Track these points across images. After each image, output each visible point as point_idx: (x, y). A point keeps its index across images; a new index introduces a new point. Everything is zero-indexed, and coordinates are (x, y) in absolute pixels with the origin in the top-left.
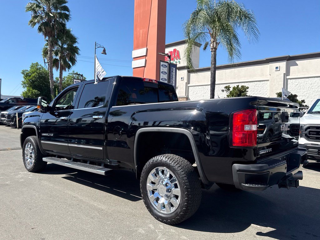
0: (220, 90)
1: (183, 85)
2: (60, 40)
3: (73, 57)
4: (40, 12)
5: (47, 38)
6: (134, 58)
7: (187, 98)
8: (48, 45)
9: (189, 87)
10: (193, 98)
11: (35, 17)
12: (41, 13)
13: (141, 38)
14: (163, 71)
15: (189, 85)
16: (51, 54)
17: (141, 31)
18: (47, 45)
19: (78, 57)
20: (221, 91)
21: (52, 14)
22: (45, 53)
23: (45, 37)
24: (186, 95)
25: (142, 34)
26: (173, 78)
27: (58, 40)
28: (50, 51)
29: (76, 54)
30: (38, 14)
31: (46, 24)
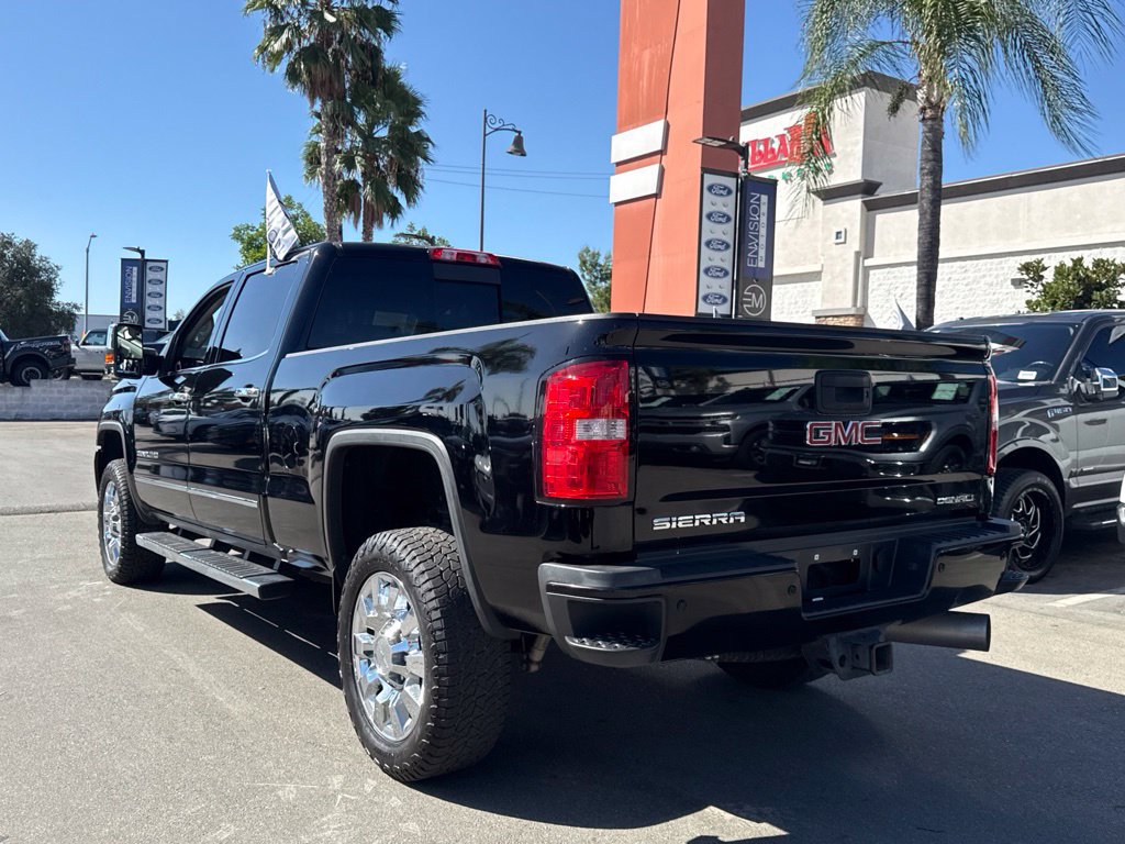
0: (1006, 280)
1: (844, 260)
2: (361, 107)
3: (409, 172)
4: (291, 10)
5: (318, 107)
6: (618, 164)
7: (862, 316)
8: (321, 132)
9: (872, 272)
10: (886, 317)
11: (276, 32)
12: (296, 15)
13: (644, 83)
14: (713, 209)
15: (868, 262)
16: (330, 164)
17: (647, 55)
18: (318, 132)
19: (426, 173)
20: (1009, 282)
21: (332, 13)
22: (313, 159)
23: (313, 103)
24: (855, 305)
25: (651, 67)
26: (757, 237)
27: (356, 109)
28: (327, 151)
29: (421, 160)
30: (288, 20)
31: (312, 54)
